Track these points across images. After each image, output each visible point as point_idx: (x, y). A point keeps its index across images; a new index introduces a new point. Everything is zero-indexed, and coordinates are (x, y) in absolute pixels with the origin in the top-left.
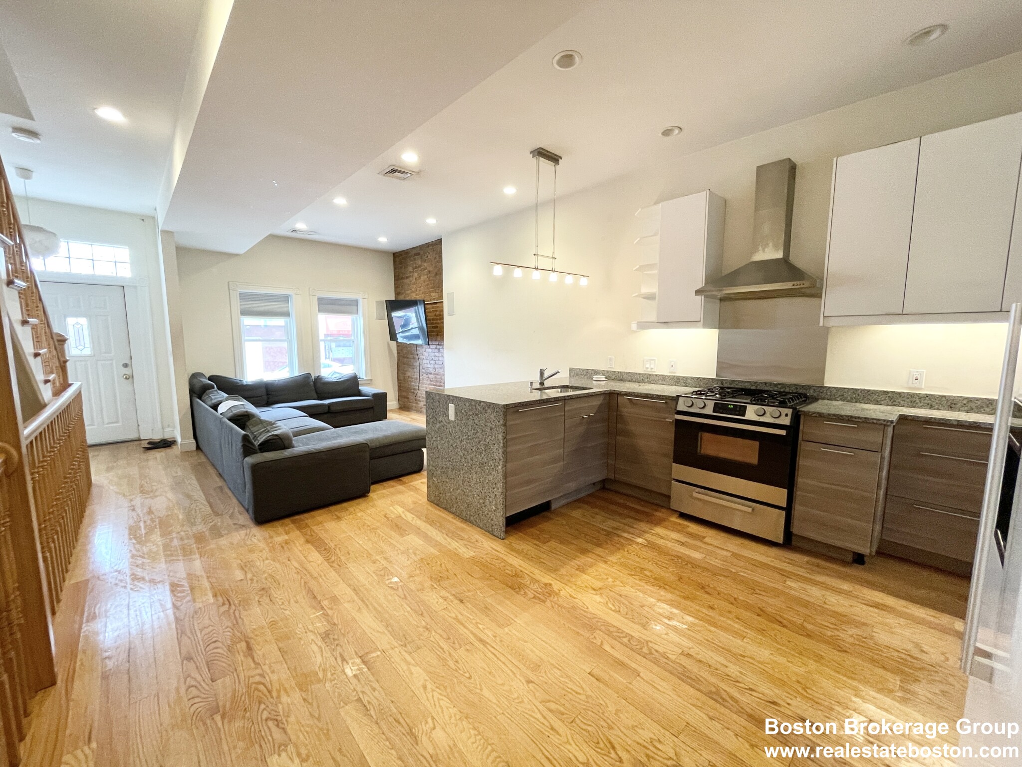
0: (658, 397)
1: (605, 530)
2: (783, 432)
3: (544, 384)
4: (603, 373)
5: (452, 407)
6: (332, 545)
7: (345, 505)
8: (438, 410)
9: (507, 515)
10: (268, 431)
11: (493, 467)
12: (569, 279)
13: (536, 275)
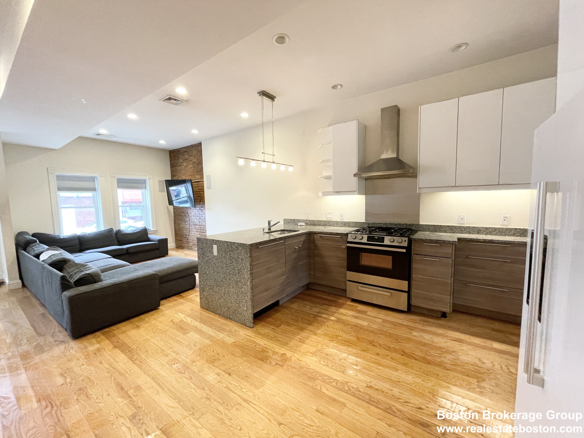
0: (337, 234)
1: (313, 314)
2: (404, 251)
3: (270, 229)
4: (303, 221)
5: (215, 247)
6: (134, 347)
7: (142, 316)
8: (206, 250)
9: (255, 312)
10: (82, 271)
11: (244, 283)
12: (283, 168)
13: (264, 165)
